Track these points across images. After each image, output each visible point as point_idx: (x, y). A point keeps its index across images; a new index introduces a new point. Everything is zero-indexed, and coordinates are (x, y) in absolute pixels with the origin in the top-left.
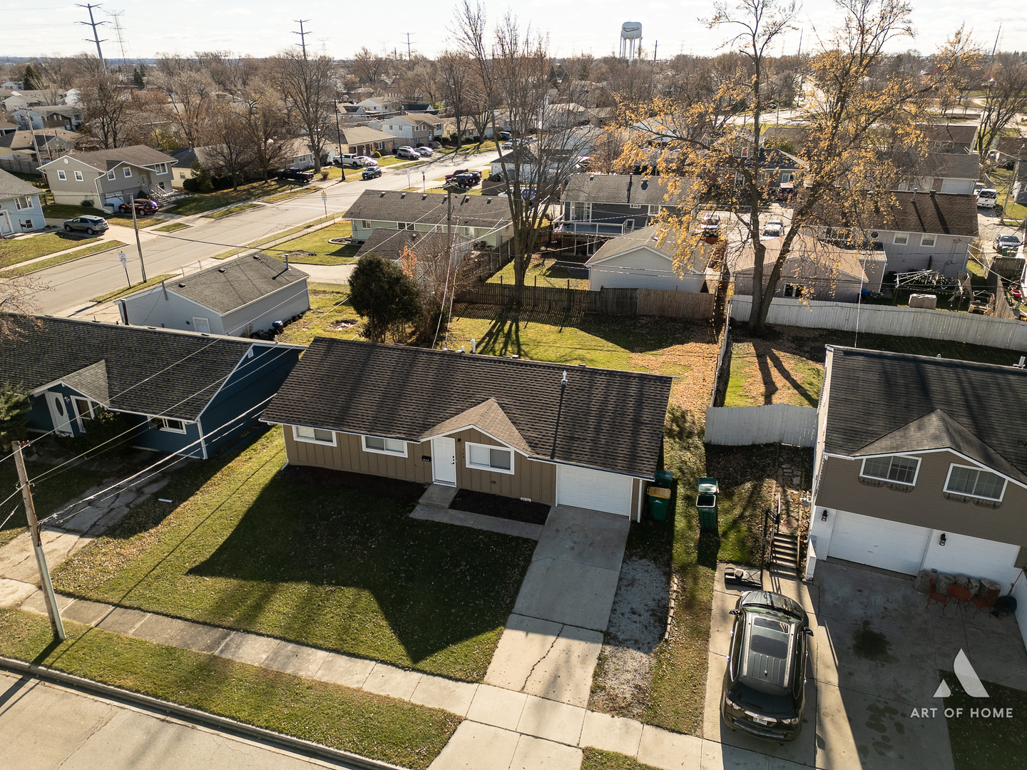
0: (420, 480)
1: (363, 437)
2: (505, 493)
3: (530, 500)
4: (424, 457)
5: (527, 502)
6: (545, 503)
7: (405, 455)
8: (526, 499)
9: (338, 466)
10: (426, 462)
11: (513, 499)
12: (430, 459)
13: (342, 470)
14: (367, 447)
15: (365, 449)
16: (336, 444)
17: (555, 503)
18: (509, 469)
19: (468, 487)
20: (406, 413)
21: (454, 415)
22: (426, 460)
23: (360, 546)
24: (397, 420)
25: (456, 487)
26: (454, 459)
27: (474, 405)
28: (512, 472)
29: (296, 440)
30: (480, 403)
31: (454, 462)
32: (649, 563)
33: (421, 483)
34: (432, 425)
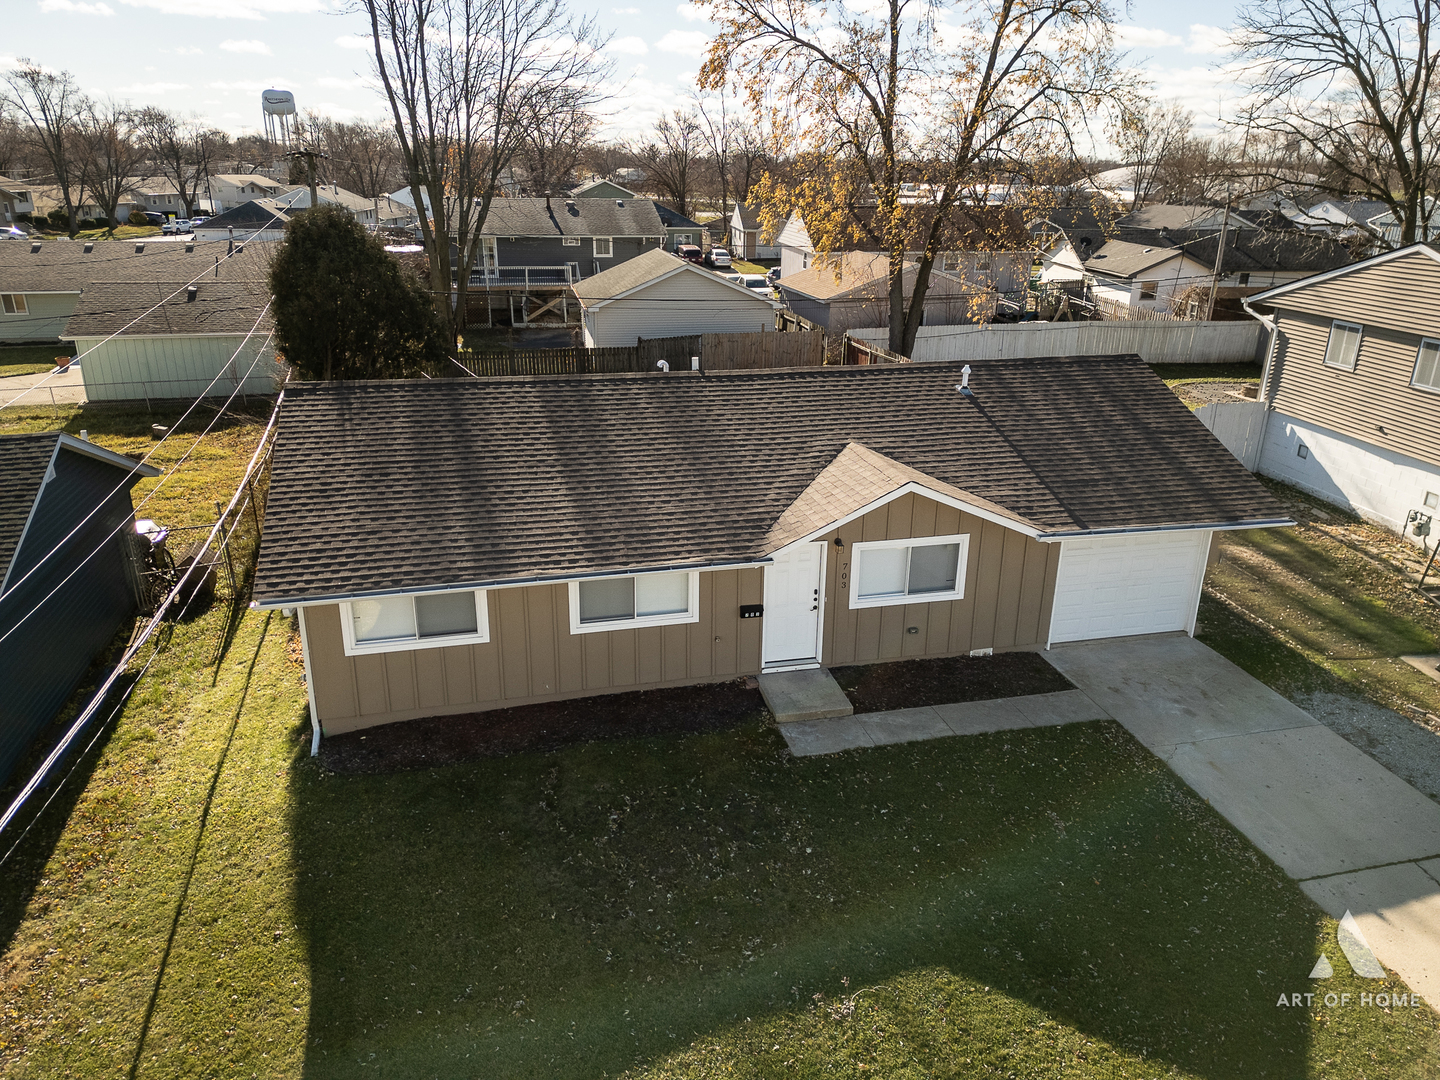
0: (725, 673)
1: (574, 587)
2: (938, 650)
3: (990, 651)
4: (745, 611)
5: (985, 657)
6: (1025, 649)
7: (693, 616)
8: (980, 652)
9: (490, 699)
10: (749, 621)
11: (955, 660)
12: (759, 609)
13: (499, 706)
14: (583, 620)
15: (577, 628)
16: (483, 636)
17: (1046, 643)
18: (952, 588)
19: (848, 660)
20: (669, 508)
21: (799, 489)
22: (747, 615)
23: (775, 863)
24: (660, 527)
25: (819, 666)
26: (817, 596)
27: (826, 462)
28: (958, 594)
29: (348, 653)
30: (835, 456)
31: (816, 603)
32: (1330, 696)
33: (728, 680)
34: (771, 519)
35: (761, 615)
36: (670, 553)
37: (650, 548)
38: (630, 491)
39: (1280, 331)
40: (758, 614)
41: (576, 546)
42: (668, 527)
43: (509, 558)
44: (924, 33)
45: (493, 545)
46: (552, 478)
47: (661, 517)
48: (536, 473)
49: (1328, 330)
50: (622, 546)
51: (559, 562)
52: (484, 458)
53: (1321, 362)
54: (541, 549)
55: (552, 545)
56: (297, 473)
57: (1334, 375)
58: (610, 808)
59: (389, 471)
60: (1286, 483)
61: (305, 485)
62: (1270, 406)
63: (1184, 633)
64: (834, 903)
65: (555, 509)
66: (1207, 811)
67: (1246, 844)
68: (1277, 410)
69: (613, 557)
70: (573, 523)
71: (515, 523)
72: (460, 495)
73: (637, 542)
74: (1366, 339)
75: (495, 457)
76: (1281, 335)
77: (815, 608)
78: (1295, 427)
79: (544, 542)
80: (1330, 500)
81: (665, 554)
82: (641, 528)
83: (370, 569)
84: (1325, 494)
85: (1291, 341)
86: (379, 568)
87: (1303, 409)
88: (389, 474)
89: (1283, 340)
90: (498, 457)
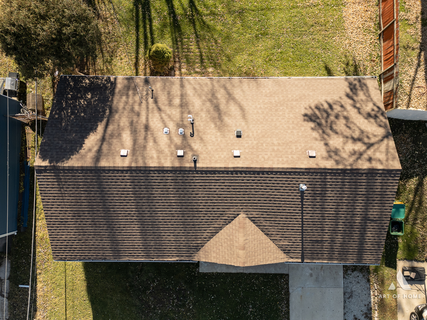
21: (214, 234)
27: (228, 222)
30: (232, 220)
34: (201, 246)
36: (167, 256)
38: (158, 230)
42: (168, 246)
43: (120, 253)
45: (115, 248)
54: (129, 251)
65: (133, 235)
79: (130, 248)
90: (115, 211)
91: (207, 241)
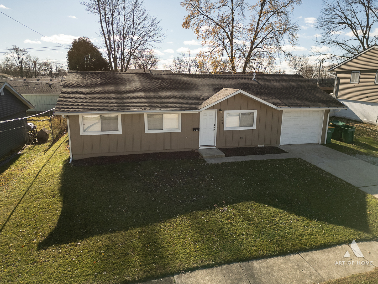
0: (189, 148)
2: (249, 145)
3: (264, 146)
4: (194, 129)
5: (262, 147)
6: (273, 146)
7: (179, 130)
9: (121, 151)
10: (195, 133)
11: (253, 147)
12: (198, 129)
13: (124, 154)
14: (148, 129)
15: (147, 131)
16: (120, 132)
17: (279, 144)
18: (253, 126)
19: (223, 146)
20: (173, 99)
21: (209, 97)
22: (195, 130)
23: (203, 182)
24: (170, 102)
25: (215, 147)
26: (214, 126)
27: (217, 92)
28: (254, 128)
29: (81, 134)
30: (219, 91)
31: (214, 129)
32: (361, 155)
33: (190, 150)
34: (202, 102)
35: (199, 130)
36: (173, 108)
37: (168, 106)
38: (162, 95)
39: (337, 77)
40: (198, 130)
41: (147, 105)
42: (173, 103)
43: (128, 107)
44: (240, 15)
45: (123, 104)
46: (141, 92)
47: (171, 100)
48: (136, 91)
49: (351, 74)
50: (160, 106)
51: (142, 108)
52: (122, 87)
53: (349, 83)
54: (137, 105)
55: (140, 105)
56: (69, 88)
57: (353, 86)
58: (155, 172)
59: (95, 88)
60: (342, 117)
61: (71, 90)
62: (336, 98)
63: (318, 144)
64: (220, 189)
65: (141, 98)
66: (329, 174)
67: (341, 180)
68: (338, 98)
69: (157, 108)
70: (146, 101)
71: (130, 100)
72: (114, 94)
73: (164, 105)
74: (361, 74)
75: (125, 87)
76: (338, 78)
77: (214, 130)
78: (343, 102)
79: (138, 104)
80: (355, 119)
81: (172, 108)
82: (165, 102)
83: (88, 107)
84: (353, 118)
85: (341, 79)
86: (90, 107)
87: (346, 96)
88: (95, 89)
89: (339, 79)
90: (126, 87)
91: (205, 100)
